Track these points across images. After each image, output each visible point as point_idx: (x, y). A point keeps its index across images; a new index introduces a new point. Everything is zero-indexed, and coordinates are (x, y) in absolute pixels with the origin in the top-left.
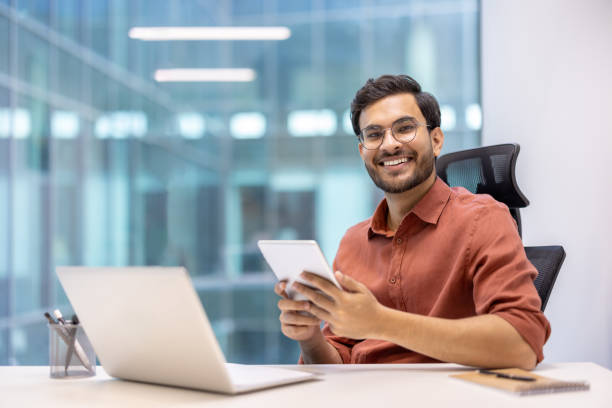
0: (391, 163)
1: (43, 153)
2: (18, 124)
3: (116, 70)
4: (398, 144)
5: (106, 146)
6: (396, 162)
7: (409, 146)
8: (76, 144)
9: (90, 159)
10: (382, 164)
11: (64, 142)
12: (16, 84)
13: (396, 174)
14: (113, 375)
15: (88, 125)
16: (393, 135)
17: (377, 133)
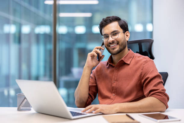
0: (112, 46)
1: (19, 38)
2: (12, 29)
3: (41, 13)
4: (113, 40)
5: (38, 36)
6: (113, 45)
7: (117, 40)
8: (29, 35)
9: (33, 40)
10: (110, 46)
11: (26, 35)
12: (11, 18)
13: (114, 49)
14: (36, 111)
15: (33, 29)
16: (111, 37)
17: (107, 36)
